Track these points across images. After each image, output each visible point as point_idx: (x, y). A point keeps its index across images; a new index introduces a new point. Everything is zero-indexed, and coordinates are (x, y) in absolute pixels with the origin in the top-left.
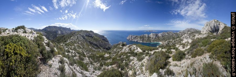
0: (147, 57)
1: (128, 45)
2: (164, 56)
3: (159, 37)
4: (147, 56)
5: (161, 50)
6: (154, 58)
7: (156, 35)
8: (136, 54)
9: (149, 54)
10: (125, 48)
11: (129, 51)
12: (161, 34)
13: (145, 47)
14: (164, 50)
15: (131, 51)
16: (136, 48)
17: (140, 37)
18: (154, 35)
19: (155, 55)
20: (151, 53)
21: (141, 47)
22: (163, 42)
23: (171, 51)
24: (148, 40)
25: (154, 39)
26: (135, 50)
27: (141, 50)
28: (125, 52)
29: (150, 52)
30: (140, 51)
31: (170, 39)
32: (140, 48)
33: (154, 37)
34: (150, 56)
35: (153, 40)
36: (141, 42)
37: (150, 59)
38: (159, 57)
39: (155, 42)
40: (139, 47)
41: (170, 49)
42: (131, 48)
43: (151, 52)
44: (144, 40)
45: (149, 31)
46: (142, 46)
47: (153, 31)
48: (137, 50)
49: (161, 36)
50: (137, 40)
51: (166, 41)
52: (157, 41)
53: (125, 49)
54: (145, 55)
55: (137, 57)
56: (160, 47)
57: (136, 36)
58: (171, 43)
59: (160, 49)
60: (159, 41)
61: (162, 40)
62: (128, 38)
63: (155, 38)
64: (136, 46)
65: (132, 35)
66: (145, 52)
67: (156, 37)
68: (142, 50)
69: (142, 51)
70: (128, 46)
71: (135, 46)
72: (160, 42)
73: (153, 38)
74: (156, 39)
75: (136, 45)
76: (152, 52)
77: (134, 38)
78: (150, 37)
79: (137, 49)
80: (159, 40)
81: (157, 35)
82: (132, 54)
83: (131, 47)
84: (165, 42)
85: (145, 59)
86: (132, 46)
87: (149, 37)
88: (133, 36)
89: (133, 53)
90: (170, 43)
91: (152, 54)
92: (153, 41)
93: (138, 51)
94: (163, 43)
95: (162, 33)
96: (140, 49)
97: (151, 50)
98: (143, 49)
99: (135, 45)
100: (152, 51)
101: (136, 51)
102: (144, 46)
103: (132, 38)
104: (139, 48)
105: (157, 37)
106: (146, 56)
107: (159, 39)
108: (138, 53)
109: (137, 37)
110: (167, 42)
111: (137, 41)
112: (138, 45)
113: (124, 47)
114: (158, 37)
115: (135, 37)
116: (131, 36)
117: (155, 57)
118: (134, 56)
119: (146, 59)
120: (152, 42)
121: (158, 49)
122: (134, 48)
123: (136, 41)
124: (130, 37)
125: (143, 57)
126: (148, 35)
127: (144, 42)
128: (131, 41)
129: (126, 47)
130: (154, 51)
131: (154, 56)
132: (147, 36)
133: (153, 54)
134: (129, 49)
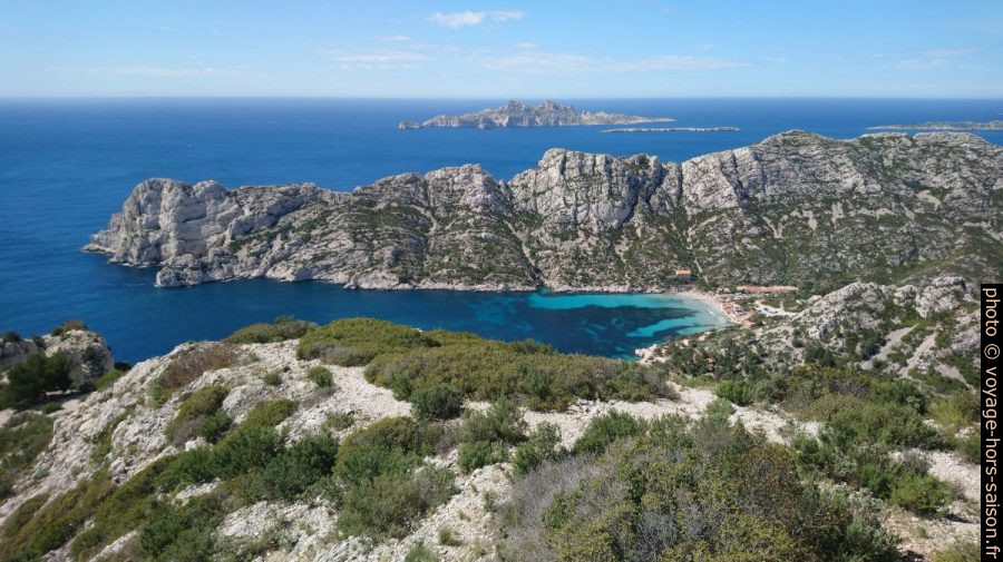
0: (490, 479)
1: (142, 368)
2: (766, 502)
3: (684, 225)
4: (488, 469)
5: (712, 409)
6: (603, 493)
7: (635, 186)
8: (320, 459)
9: (518, 439)
10: (91, 426)
11: (190, 445)
12: (731, 170)
13: (450, 351)
14: (766, 423)
15: (213, 436)
16: (298, 387)
17: (366, 219)
18: (588, 179)
19: (612, 457)
20: (550, 435)
21: (393, 362)
22: (745, 305)
23: (921, 470)
24: (490, 248)
25: (586, 245)
26: (289, 409)
27: (388, 393)
28: (100, 477)
29: (533, 420)
30: (386, 406)
31: (909, 266)
32: (372, 377)
33: (601, 210)
34: (528, 465)
35: (578, 257)
36: (382, 280)
37: (546, 503)
38: (683, 495)
39: (615, 292)
40: (350, 363)
41: (897, 440)
42: (220, 395)
43: (554, 418)
44: (421, 247)
45: (513, 106)
46: (411, 341)
47: (588, 120)
48: (330, 405)
49: (726, 196)
50: (306, 254)
51: (808, 289)
52: (641, 280)
53: (103, 438)
54: (454, 454)
55: (335, 495)
56: (694, 367)
57: (291, 204)
58: (912, 342)
59: (697, 400)
60: (668, 281)
61: (737, 261)
62: (117, 242)
63: (615, 235)
64: (301, 356)
65: (199, 188)
66: (455, 412)
67: (632, 205)
68: (405, 393)
69: (404, 409)
70: (146, 370)
71: (277, 355)
72: (691, 297)
73: (568, 229)
74: (622, 248)
75: (300, 334)
76: (571, 425)
77: (246, 230)
78: (533, 219)
79: (325, 384)
80: (686, 260)
81: (641, 188)
82: (240, 468)
83: (210, 377)
84: (788, 301)
85: (456, 504)
86: (225, 361)
87: (504, 213)
88: (219, 193)
89: (271, 450)
90: (895, 338)
91: (568, 442)
92: (569, 276)
93: (345, 421)
94: (759, 321)
95: (742, 153)
96: (371, 389)
97: (544, 394)
98: (432, 386)
99: (285, 337)
100: (564, 409)
101: (311, 420)
102: (436, 334)
103: (215, 237)
104: (356, 373)
105: (651, 217)
106: (473, 463)
107: (675, 242)
108: (342, 436)
109: (299, 218)
110: (826, 307)
111: (304, 282)
112: (334, 327)
113: (72, 405)
114: (675, 217)
115: (274, 217)
116: (168, 197)
117: (620, 488)
118: (290, 493)
119: (480, 502)
120: (554, 284)
121: (659, 393)
122: (275, 381)
123: (284, 273)
124: (166, 220)
125: (432, 473)
126: (490, 186)
127: (426, 284)
128: (192, 277)
129: (110, 407)
130: (599, 409)
131: (595, 472)
132: (474, 192)
133: (592, 446)
134: (171, 410)
